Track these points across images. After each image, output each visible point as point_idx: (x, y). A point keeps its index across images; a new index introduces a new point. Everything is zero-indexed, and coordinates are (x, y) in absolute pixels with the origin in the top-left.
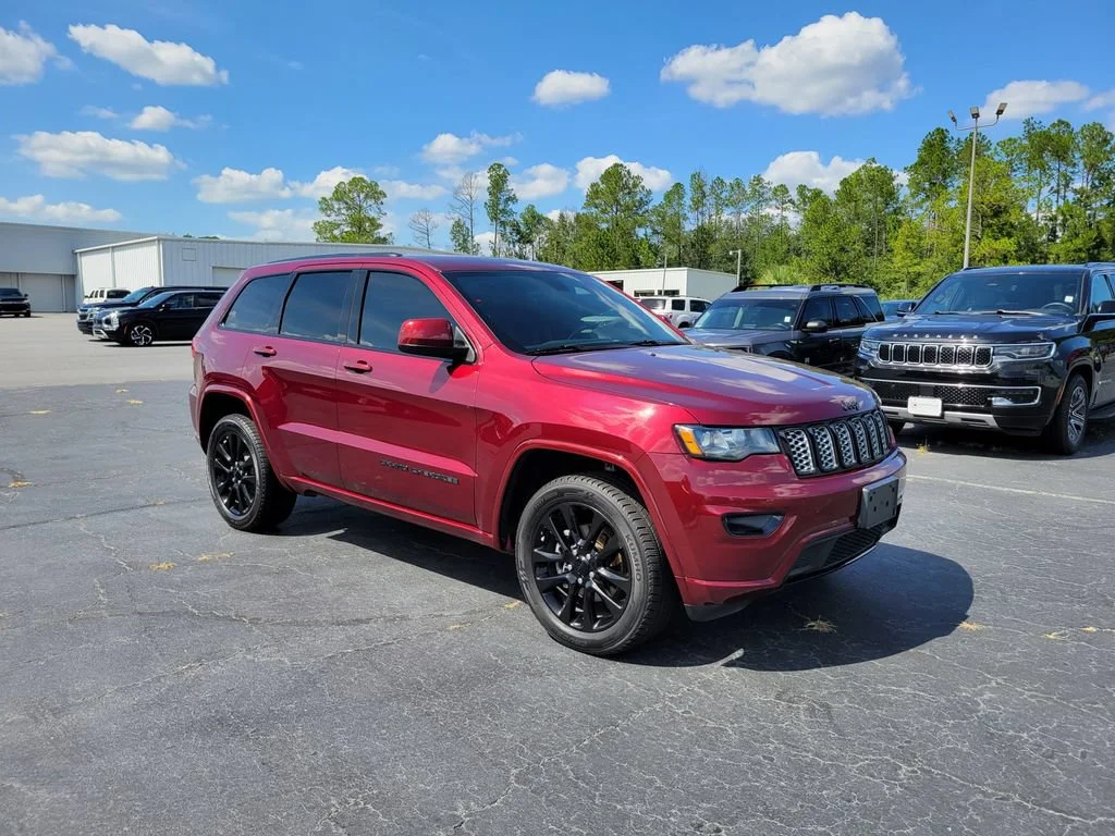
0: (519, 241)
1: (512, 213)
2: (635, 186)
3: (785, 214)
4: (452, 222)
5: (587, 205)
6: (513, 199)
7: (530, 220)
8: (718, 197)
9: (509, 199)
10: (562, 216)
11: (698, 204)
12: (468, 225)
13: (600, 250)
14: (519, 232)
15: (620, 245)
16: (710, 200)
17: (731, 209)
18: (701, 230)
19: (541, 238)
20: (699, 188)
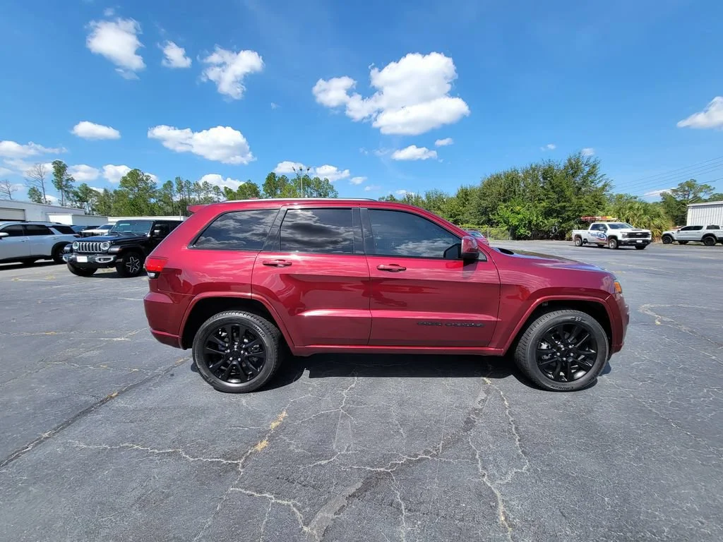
0: (79, 201)
1: (71, 187)
2: (147, 179)
3: (220, 197)
4: (29, 188)
5: (121, 186)
6: (72, 180)
7: (85, 191)
8: (188, 188)
9: (67, 180)
10: (106, 190)
11: (180, 190)
12: (41, 190)
13: (132, 207)
14: (78, 196)
15: (143, 205)
16: (185, 189)
17: (195, 193)
18: (182, 201)
19: (94, 200)
20: (180, 183)
